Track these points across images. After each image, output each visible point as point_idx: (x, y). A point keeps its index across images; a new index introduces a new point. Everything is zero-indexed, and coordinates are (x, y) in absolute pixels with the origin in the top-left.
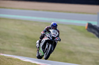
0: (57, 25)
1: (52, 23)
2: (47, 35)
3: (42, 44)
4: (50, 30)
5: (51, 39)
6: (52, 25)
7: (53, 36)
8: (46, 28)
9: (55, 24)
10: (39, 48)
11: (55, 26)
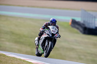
0: (56, 21)
1: (51, 19)
2: (47, 32)
3: (41, 42)
4: (49, 27)
5: (51, 35)
6: (51, 21)
7: (53, 32)
8: (45, 24)
9: (54, 20)
10: (38, 45)
11: (54, 23)
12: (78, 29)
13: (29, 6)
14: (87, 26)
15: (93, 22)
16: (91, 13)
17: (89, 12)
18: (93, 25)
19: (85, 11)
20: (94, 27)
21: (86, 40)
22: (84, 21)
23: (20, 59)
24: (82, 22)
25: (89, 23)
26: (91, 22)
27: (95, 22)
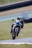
14: (25, 19)
15: (28, 16)
16: (26, 12)
17: (25, 12)
20: (29, 19)
22: (23, 17)
24: (22, 18)
26: (27, 17)
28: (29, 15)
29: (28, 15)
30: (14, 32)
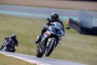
12: (75, 28)
13: (26, 5)
14: (84, 26)
15: (91, 21)
16: (89, 12)
17: (87, 12)
18: (91, 25)
19: (83, 10)
20: (91, 27)
21: (84, 40)
22: (81, 21)
23: (18, 59)
24: (79, 22)
25: (87, 23)
26: (88, 21)
27: (92, 22)
28: (94, 19)
29: (91, 19)
30: (43, 44)
